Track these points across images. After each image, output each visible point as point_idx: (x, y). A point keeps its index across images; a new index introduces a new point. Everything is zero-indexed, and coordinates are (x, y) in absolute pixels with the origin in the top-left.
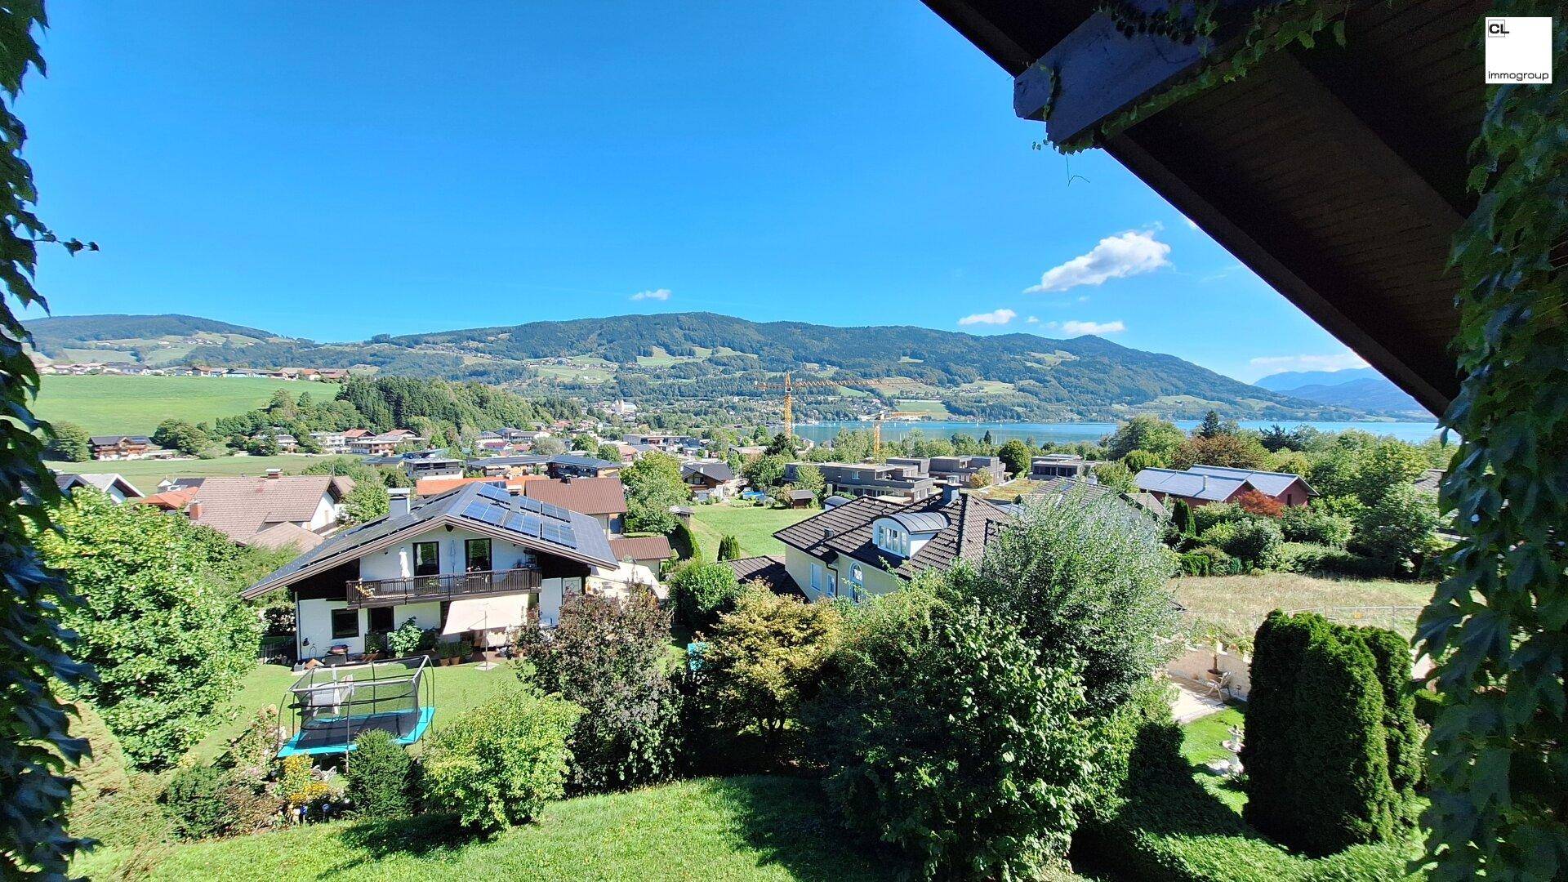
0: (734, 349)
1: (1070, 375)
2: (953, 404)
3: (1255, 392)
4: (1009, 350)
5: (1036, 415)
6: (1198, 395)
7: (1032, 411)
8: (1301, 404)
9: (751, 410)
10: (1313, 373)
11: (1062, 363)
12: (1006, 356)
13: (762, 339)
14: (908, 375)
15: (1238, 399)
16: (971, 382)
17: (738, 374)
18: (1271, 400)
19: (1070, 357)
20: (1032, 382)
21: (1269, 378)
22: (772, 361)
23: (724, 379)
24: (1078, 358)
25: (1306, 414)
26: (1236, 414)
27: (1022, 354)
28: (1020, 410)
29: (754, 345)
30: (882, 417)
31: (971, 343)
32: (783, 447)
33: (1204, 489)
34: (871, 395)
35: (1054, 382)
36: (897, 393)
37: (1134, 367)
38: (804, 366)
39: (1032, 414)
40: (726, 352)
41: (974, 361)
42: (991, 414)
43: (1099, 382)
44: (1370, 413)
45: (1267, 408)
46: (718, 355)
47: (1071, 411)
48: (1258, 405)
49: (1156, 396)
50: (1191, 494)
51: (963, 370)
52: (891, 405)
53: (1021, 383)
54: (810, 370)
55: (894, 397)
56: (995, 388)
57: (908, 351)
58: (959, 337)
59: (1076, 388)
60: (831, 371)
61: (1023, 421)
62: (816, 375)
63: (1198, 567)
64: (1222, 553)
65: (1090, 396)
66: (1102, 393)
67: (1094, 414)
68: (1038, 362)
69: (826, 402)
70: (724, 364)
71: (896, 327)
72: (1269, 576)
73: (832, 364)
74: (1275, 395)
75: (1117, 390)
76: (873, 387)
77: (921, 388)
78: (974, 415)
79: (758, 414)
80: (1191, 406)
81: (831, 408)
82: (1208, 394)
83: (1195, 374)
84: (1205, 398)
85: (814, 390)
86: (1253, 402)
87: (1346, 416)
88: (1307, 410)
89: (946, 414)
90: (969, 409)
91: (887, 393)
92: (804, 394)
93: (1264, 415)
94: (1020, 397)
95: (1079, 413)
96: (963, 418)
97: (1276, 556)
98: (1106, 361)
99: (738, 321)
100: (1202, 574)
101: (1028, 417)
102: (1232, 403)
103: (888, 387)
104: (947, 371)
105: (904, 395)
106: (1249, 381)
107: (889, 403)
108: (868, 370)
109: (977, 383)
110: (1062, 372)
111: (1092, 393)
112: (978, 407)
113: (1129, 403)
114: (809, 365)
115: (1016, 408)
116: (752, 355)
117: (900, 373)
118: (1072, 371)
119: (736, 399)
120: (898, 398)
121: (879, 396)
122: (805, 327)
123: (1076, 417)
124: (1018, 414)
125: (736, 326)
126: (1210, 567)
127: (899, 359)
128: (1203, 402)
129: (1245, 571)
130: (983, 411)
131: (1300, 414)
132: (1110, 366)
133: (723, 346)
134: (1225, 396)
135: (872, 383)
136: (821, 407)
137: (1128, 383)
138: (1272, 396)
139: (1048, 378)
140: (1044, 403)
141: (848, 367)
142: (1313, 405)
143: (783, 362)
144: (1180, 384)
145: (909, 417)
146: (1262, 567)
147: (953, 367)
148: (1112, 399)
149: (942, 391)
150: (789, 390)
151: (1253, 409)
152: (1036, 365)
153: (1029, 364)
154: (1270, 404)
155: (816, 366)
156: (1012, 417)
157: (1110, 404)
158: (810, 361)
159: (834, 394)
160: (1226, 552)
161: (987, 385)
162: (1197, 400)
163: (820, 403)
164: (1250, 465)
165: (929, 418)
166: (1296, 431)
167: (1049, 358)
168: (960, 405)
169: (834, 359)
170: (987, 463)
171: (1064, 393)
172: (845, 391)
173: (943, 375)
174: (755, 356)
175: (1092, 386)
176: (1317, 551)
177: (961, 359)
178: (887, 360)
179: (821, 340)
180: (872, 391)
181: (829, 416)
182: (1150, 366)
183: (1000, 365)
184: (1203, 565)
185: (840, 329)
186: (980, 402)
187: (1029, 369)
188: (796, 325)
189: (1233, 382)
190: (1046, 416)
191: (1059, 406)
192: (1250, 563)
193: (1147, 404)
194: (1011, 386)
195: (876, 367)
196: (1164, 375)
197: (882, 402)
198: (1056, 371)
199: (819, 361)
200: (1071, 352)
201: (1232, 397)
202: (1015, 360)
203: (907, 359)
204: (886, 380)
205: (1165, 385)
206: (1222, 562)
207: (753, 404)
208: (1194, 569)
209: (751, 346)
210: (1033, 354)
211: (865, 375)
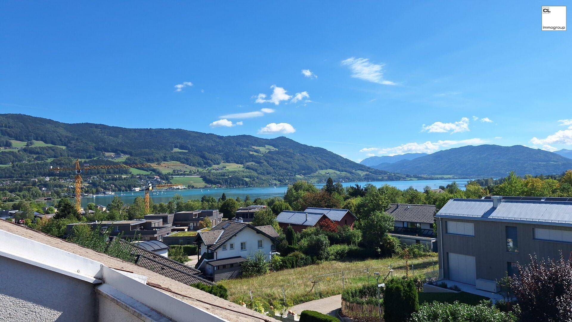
0: (46, 142)
1: (273, 159)
2: (208, 177)
3: (360, 167)
4: (239, 144)
5: (256, 182)
6: (336, 169)
7: (254, 180)
8: (381, 173)
9: (61, 186)
10: (385, 157)
11: (269, 152)
12: (238, 148)
13: (69, 134)
14: (178, 159)
15: (354, 171)
16: (218, 164)
17: (49, 160)
18: (367, 171)
19: (272, 148)
20: (254, 163)
21: (367, 159)
22: (78, 151)
23: (38, 164)
24: (277, 150)
25: (383, 178)
26: (353, 178)
27: (247, 147)
28: (247, 180)
29: (63, 139)
30: (151, 188)
31: (218, 140)
32: (69, 213)
33: (307, 220)
34: (153, 173)
35: (265, 163)
36: (171, 171)
37: (305, 154)
38: (104, 155)
39: (254, 182)
40: (39, 144)
41: (219, 151)
42: (230, 183)
43: (289, 163)
44: (408, 176)
45: (366, 175)
46: (33, 146)
47: (275, 179)
48: (362, 174)
49: (317, 170)
50: (301, 223)
51: (212, 156)
52: (167, 179)
53: (248, 164)
54: (108, 157)
55: (169, 174)
56: (232, 167)
57: (178, 145)
58: (210, 136)
59: (277, 166)
60: (123, 158)
61: (249, 186)
62: (113, 160)
63: (290, 263)
64: (302, 254)
65: (284, 171)
66: (290, 169)
67: (287, 181)
68: (256, 151)
69: (120, 179)
70: (37, 153)
71: (169, 129)
72: (324, 264)
73: (125, 153)
74: (369, 168)
75: (297, 167)
76: (155, 168)
77: (188, 168)
78: (221, 184)
79: (66, 189)
80: (333, 175)
81: (124, 182)
82: (340, 168)
83: (334, 158)
84: (339, 171)
85: (111, 171)
86: (360, 172)
87: (398, 178)
88: (383, 175)
89: (203, 184)
90: (217, 181)
91: (164, 171)
92: (103, 173)
93: (365, 179)
94: (247, 172)
95: (279, 181)
96: (214, 186)
97: (327, 253)
98: (291, 151)
99: (50, 121)
100: (293, 267)
101: (252, 184)
102: (351, 173)
103: (165, 168)
104: (203, 157)
105: (176, 173)
106: (358, 161)
107: (166, 178)
108: (151, 157)
109: (222, 164)
110: (269, 157)
111: (285, 169)
112: (223, 179)
113: (304, 174)
114: (107, 154)
115: (245, 179)
116: (61, 147)
117: (173, 159)
118: (274, 156)
119: (48, 179)
120: (172, 175)
121: (159, 174)
122: (103, 127)
123: (278, 183)
124: (246, 182)
125: (49, 126)
126: (296, 263)
127: (172, 150)
128: (338, 173)
129: (313, 263)
130: (226, 181)
131: (380, 178)
132: (294, 154)
133: (37, 140)
134: (348, 169)
135: (154, 165)
136: (117, 183)
137: (303, 163)
138: (368, 169)
139: (262, 161)
140: (260, 176)
141: (136, 155)
142: (385, 173)
143: (87, 152)
144: (327, 163)
145: (180, 187)
146: (321, 260)
147: (207, 154)
148: (295, 172)
149: (200, 170)
150: (79, 172)
151: (360, 175)
152: (255, 154)
153: (251, 153)
154: (368, 173)
155: (112, 154)
156: (243, 184)
157: (295, 176)
158: (108, 152)
159: (126, 172)
160: (304, 253)
161: (228, 166)
162: (336, 172)
163: (116, 179)
164: (335, 206)
165: (193, 187)
166: (366, 187)
167: (262, 149)
168: (212, 178)
169: (126, 149)
170: (210, 214)
171: (271, 169)
172: (134, 171)
173: (201, 160)
174: (64, 148)
175: (285, 165)
176: (346, 247)
177: (212, 150)
178: (164, 151)
179: (117, 137)
180: (154, 170)
181: (123, 188)
182: (314, 154)
183: (235, 154)
184: (293, 262)
185: (130, 130)
186: (224, 176)
187: (252, 156)
188: (97, 126)
189: (351, 162)
190: (261, 184)
191: (269, 177)
192: (315, 258)
193: (312, 175)
194: (242, 166)
195: (156, 155)
196: (319, 159)
197: (161, 178)
198: (266, 157)
199: (115, 151)
200: (274, 146)
201: (350, 170)
202: (243, 150)
203: (176, 150)
204: (163, 164)
205: (320, 164)
206: (302, 259)
207: (62, 182)
208: (288, 265)
209: (61, 140)
210: (253, 147)
211: (149, 160)
